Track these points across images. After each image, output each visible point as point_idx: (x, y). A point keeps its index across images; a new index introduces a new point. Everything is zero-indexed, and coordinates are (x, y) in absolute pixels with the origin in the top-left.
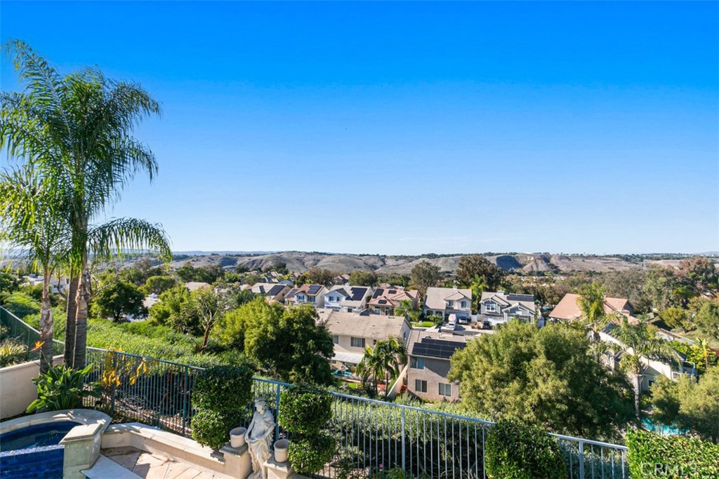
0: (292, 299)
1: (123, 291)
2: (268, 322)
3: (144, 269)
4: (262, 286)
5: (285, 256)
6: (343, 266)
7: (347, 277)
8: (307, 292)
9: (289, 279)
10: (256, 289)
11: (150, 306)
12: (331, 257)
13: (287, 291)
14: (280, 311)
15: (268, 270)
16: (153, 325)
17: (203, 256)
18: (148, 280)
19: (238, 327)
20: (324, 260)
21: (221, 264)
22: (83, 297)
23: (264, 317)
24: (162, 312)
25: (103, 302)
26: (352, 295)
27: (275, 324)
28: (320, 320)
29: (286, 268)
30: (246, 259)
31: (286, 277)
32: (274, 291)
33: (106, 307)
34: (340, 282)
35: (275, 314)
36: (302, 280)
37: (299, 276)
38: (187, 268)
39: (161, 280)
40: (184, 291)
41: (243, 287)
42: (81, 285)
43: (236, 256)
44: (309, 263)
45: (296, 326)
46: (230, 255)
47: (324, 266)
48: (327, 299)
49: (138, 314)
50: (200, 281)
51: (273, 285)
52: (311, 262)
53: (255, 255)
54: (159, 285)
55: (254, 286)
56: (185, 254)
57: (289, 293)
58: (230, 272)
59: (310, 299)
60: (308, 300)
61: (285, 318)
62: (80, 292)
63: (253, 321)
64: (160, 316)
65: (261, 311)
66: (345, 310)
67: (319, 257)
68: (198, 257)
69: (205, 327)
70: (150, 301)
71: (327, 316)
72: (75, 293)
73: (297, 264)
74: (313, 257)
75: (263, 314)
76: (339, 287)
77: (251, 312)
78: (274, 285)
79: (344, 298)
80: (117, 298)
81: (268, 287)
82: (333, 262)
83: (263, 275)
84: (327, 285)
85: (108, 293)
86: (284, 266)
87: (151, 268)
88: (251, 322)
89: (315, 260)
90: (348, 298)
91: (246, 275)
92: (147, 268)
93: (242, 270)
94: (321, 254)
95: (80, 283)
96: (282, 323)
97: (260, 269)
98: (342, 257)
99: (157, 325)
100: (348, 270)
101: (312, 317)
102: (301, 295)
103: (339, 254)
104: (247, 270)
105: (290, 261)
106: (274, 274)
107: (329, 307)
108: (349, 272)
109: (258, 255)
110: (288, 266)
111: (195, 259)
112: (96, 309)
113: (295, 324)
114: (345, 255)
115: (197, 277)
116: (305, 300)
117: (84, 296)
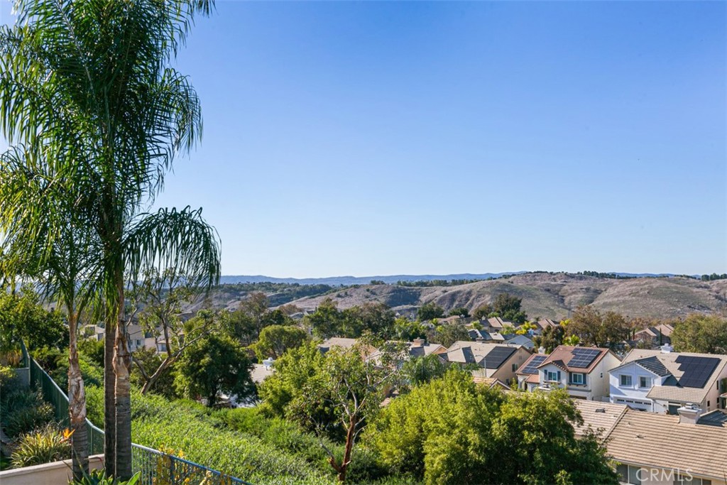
0: (533, 378)
1: (218, 353)
2: (471, 424)
3: (256, 313)
4: (469, 348)
5: (520, 284)
6: (659, 305)
7: (667, 330)
8: (566, 363)
9: (527, 335)
10: (456, 354)
11: (261, 381)
12: (628, 283)
13: (522, 360)
14: (494, 401)
15: (483, 313)
16: (266, 417)
17: (356, 287)
18: (262, 333)
19: (411, 430)
20: (611, 291)
21: (389, 303)
22: (122, 359)
23: (460, 413)
24: (279, 393)
25: (191, 371)
26: (679, 375)
27: (484, 429)
28: (585, 426)
29: (522, 310)
30: (439, 292)
31: (522, 329)
32: (495, 360)
33: (194, 378)
34: (649, 342)
35: (484, 407)
36: (557, 337)
37: (549, 328)
38: (326, 311)
39: (283, 332)
40: (314, 354)
41: (430, 349)
42: (119, 339)
43: (418, 284)
44: (575, 298)
45: (529, 437)
46: (405, 284)
47: (611, 304)
48: (615, 381)
49: (245, 395)
50: (350, 336)
51: (491, 346)
52: (580, 296)
53: (455, 283)
54: (279, 341)
55: (452, 348)
56: (324, 283)
57: (525, 365)
58: (404, 317)
59: (574, 380)
60: (570, 383)
61: (505, 417)
62: (118, 350)
63: (439, 419)
64: (276, 400)
65: (455, 401)
66: (661, 408)
67: (599, 283)
68: (347, 287)
69: (346, 425)
70: (261, 372)
71: (614, 420)
72: (112, 351)
73: (547, 302)
74: (583, 284)
75: (459, 407)
76: (647, 354)
77: (435, 401)
78: (493, 346)
79: (658, 381)
80: (210, 364)
81: (481, 350)
82: (632, 294)
83: (472, 324)
84: (615, 348)
85: (197, 356)
86: (517, 305)
87: (267, 311)
88: (435, 421)
89: (588, 290)
90: (670, 381)
91: (437, 324)
92: (261, 311)
93: (430, 314)
94: (603, 276)
95: (117, 336)
96: (498, 429)
97: (465, 312)
98: (656, 284)
99: (272, 416)
100: (673, 314)
101: (566, 418)
102: (554, 369)
103: (649, 277)
104: (439, 314)
105: (531, 295)
106: (494, 322)
107: (620, 401)
108: (675, 319)
109: (462, 282)
110: (526, 305)
111: (343, 294)
112: (180, 382)
113: (526, 433)
114: (663, 277)
115: (345, 328)
116: (564, 381)
117: (124, 357)
